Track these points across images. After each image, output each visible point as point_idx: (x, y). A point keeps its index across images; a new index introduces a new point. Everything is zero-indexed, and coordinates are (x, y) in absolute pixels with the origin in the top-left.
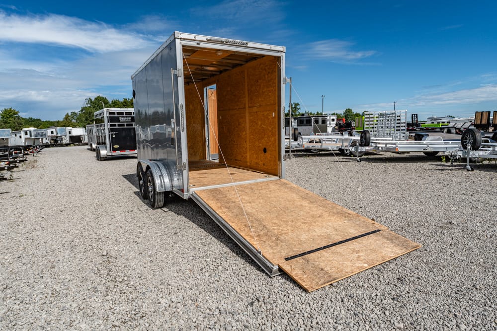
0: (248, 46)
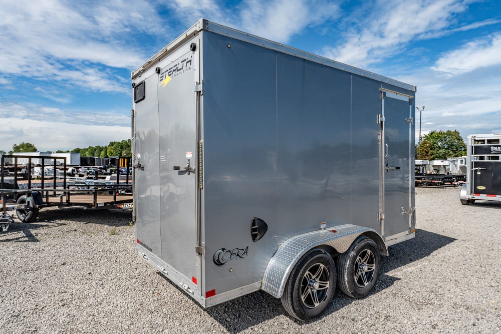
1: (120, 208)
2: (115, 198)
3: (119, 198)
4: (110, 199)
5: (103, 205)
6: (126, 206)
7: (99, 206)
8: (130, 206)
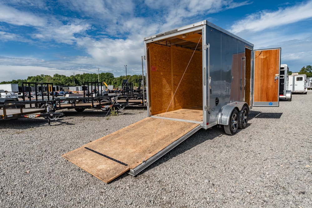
0: (178, 31)
1: (26, 117)
2: (21, 111)
3: (24, 111)
4: (17, 111)
5: (12, 116)
6: (31, 116)
7: (8, 116)
8: (34, 116)
